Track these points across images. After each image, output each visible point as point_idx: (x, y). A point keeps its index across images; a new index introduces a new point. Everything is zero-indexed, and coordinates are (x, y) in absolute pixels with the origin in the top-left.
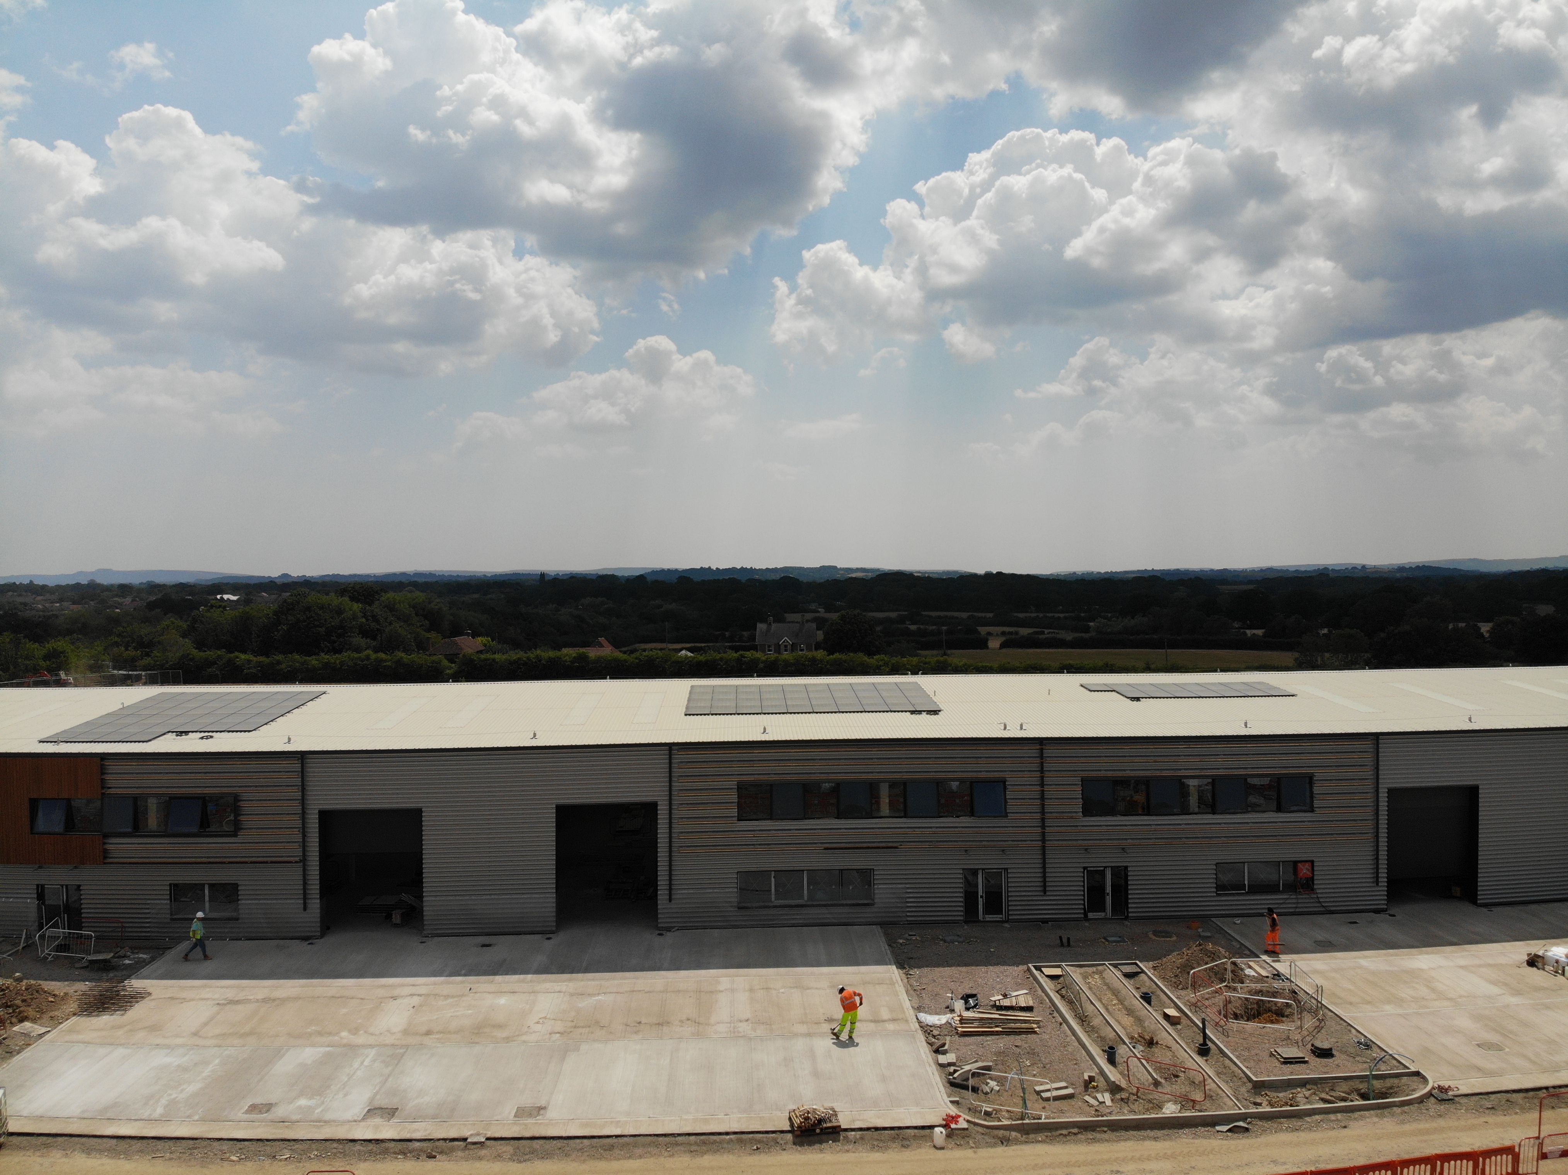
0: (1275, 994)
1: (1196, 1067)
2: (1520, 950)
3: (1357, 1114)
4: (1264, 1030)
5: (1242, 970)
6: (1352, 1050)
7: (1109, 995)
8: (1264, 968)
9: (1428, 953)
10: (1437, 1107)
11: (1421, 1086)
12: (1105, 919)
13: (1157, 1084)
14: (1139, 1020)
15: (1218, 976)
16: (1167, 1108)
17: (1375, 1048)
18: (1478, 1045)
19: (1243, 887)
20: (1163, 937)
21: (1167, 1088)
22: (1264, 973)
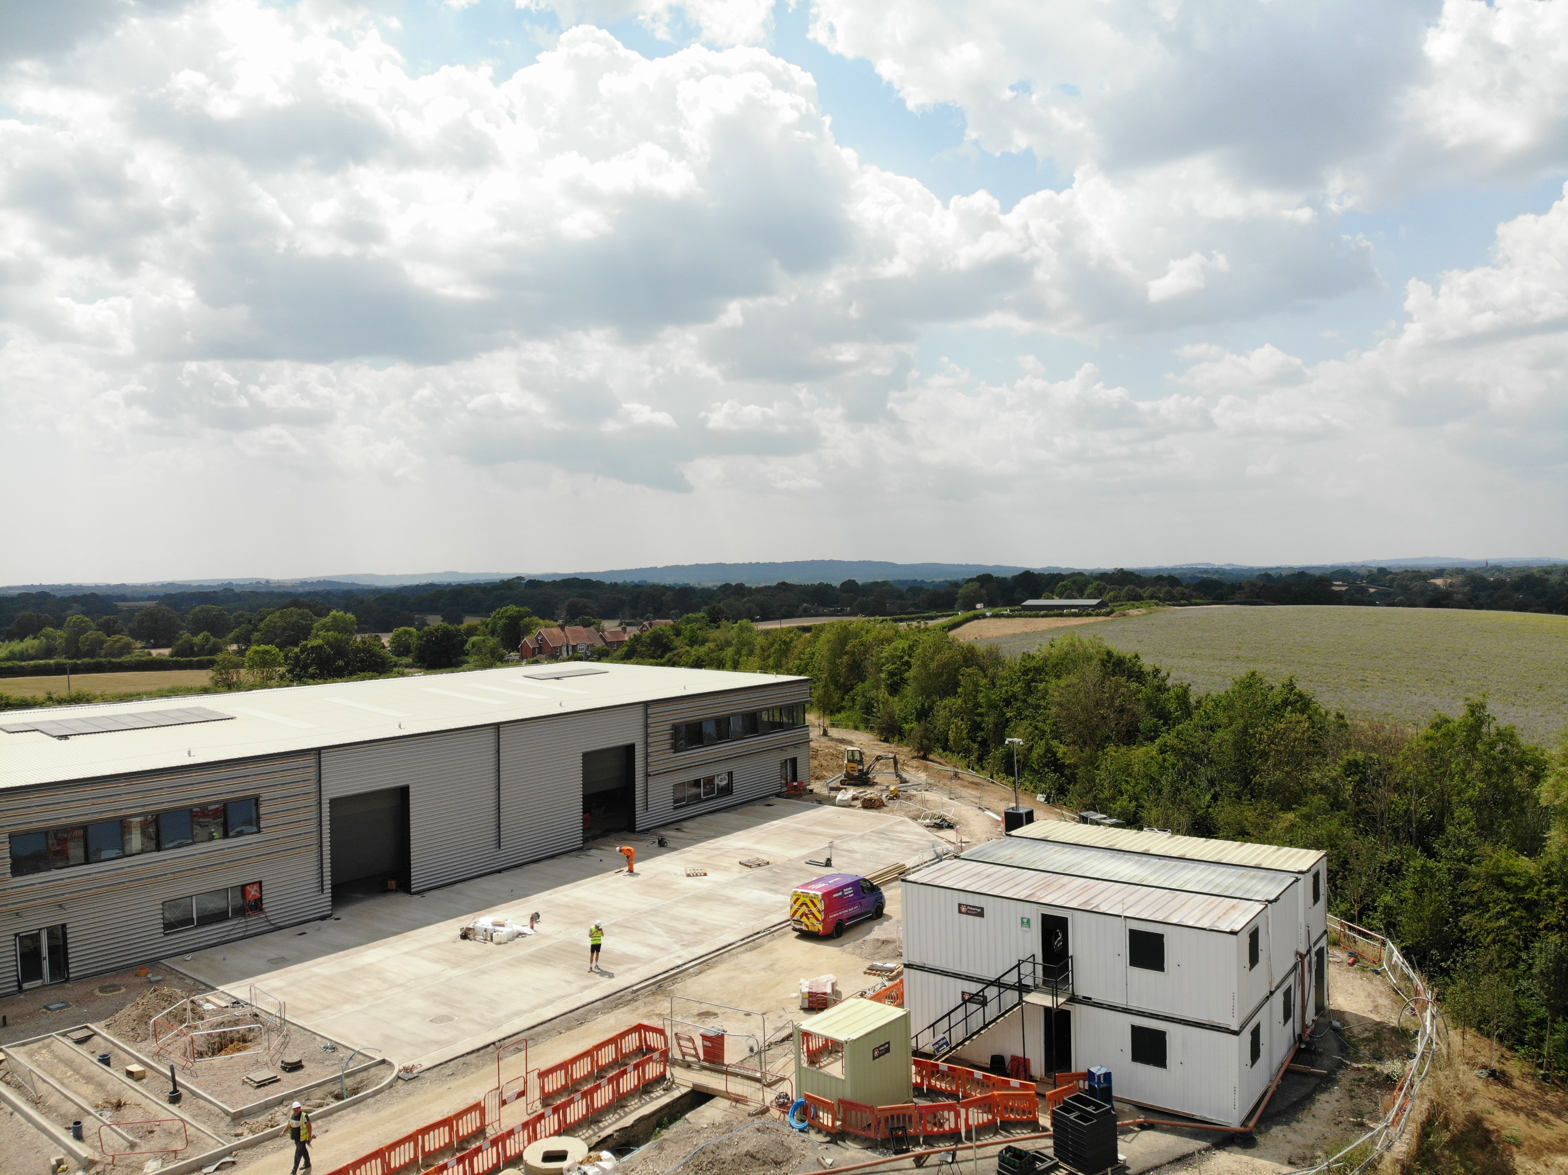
0: (236, 1023)
1: (171, 1116)
2: (453, 927)
3: (335, 1116)
4: (232, 1060)
5: (200, 1006)
6: (319, 1056)
7: (62, 1068)
8: (222, 999)
9: (374, 947)
10: (405, 1087)
11: (389, 1072)
12: (43, 986)
13: (133, 1145)
14: (100, 1086)
15: (178, 1018)
16: (148, 1167)
17: (341, 1049)
18: (431, 1021)
19: (191, 921)
20: (111, 992)
21: (144, 1146)
22: (224, 1004)
